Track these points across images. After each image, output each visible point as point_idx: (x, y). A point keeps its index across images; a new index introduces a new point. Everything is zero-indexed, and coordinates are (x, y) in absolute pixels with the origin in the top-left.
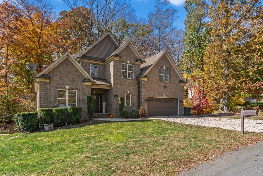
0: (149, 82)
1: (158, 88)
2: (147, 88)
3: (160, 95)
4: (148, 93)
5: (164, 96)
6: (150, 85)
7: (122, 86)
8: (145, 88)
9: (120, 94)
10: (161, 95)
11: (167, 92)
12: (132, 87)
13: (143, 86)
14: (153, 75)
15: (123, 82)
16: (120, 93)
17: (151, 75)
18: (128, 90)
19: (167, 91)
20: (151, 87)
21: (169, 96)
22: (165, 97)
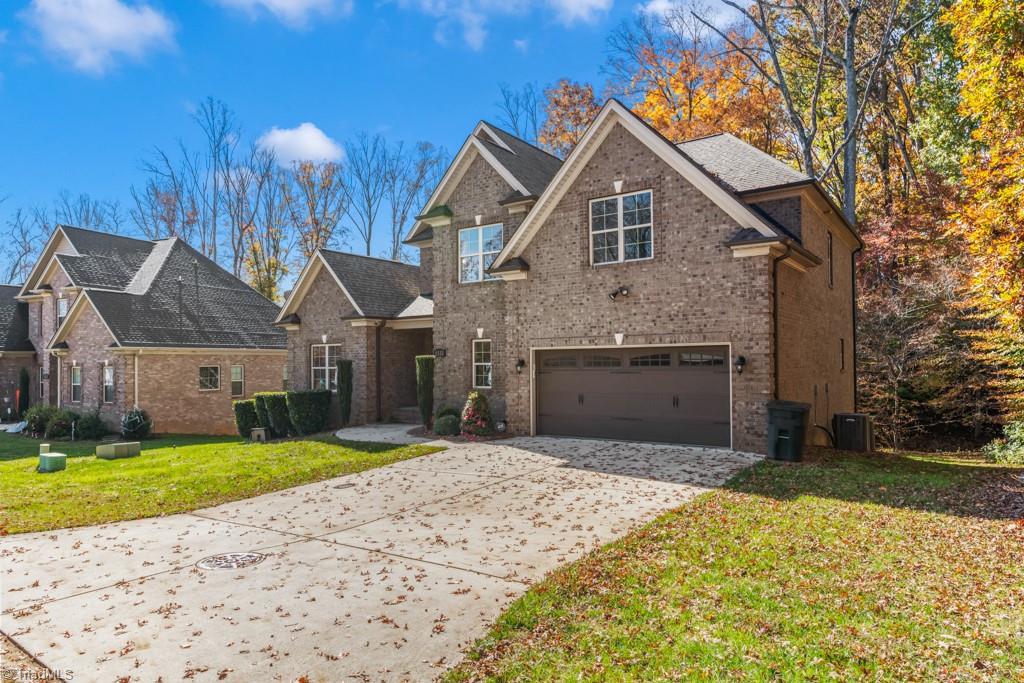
0: (536, 281)
1: (584, 301)
2: (529, 311)
3: (595, 334)
4: (531, 331)
5: (619, 338)
6: (543, 296)
7: (459, 315)
8: (520, 312)
9: (455, 343)
10: (599, 336)
11: (638, 318)
12: (494, 312)
13: (510, 302)
14: (552, 249)
15: (464, 299)
16: (454, 340)
17: (547, 249)
18: (479, 326)
19: (634, 311)
20: (546, 303)
21: (648, 337)
22: (623, 343)
